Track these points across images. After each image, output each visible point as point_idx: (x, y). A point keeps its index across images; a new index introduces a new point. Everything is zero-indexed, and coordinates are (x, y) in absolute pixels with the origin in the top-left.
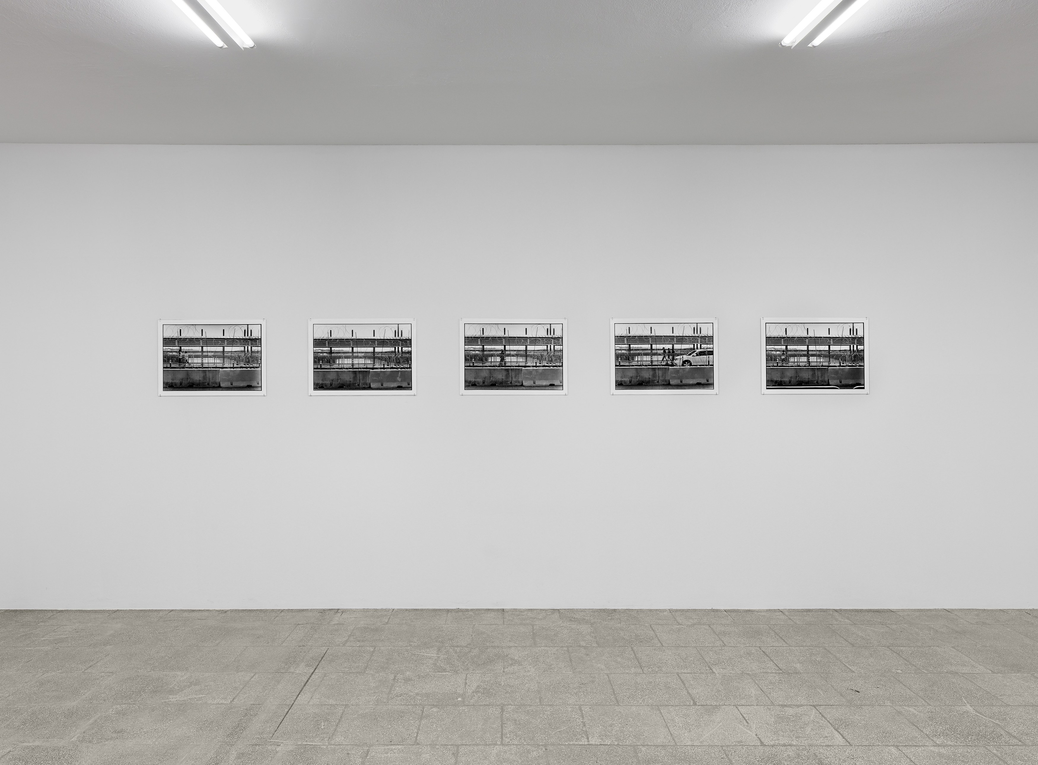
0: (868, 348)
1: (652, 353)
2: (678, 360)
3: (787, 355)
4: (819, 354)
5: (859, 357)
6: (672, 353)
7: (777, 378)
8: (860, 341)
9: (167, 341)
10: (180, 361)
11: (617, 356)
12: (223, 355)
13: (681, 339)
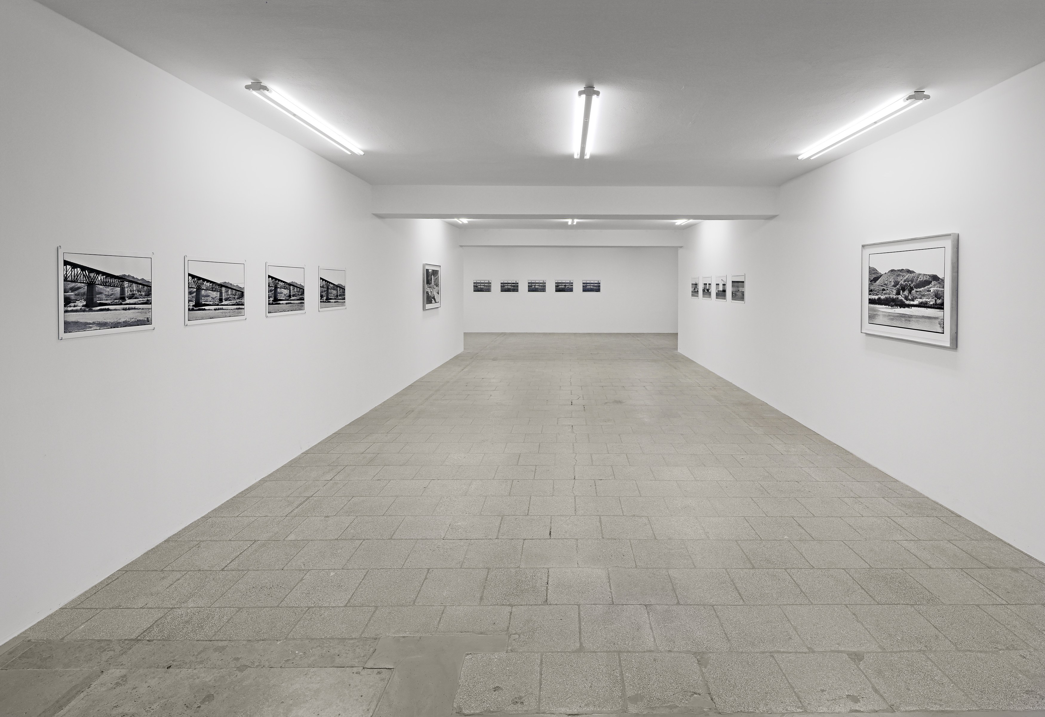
0: (601, 285)
1: (562, 285)
2: (567, 287)
3: (586, 286)
4: (592, 286)
5: (599, 286)
6: (565, 286)
7: (585, 290)
8: (600, 283)
9: (474, 283)
10: (477, 287)
11: (556, 286)
12: (484, 286)
13: (567, 283)
